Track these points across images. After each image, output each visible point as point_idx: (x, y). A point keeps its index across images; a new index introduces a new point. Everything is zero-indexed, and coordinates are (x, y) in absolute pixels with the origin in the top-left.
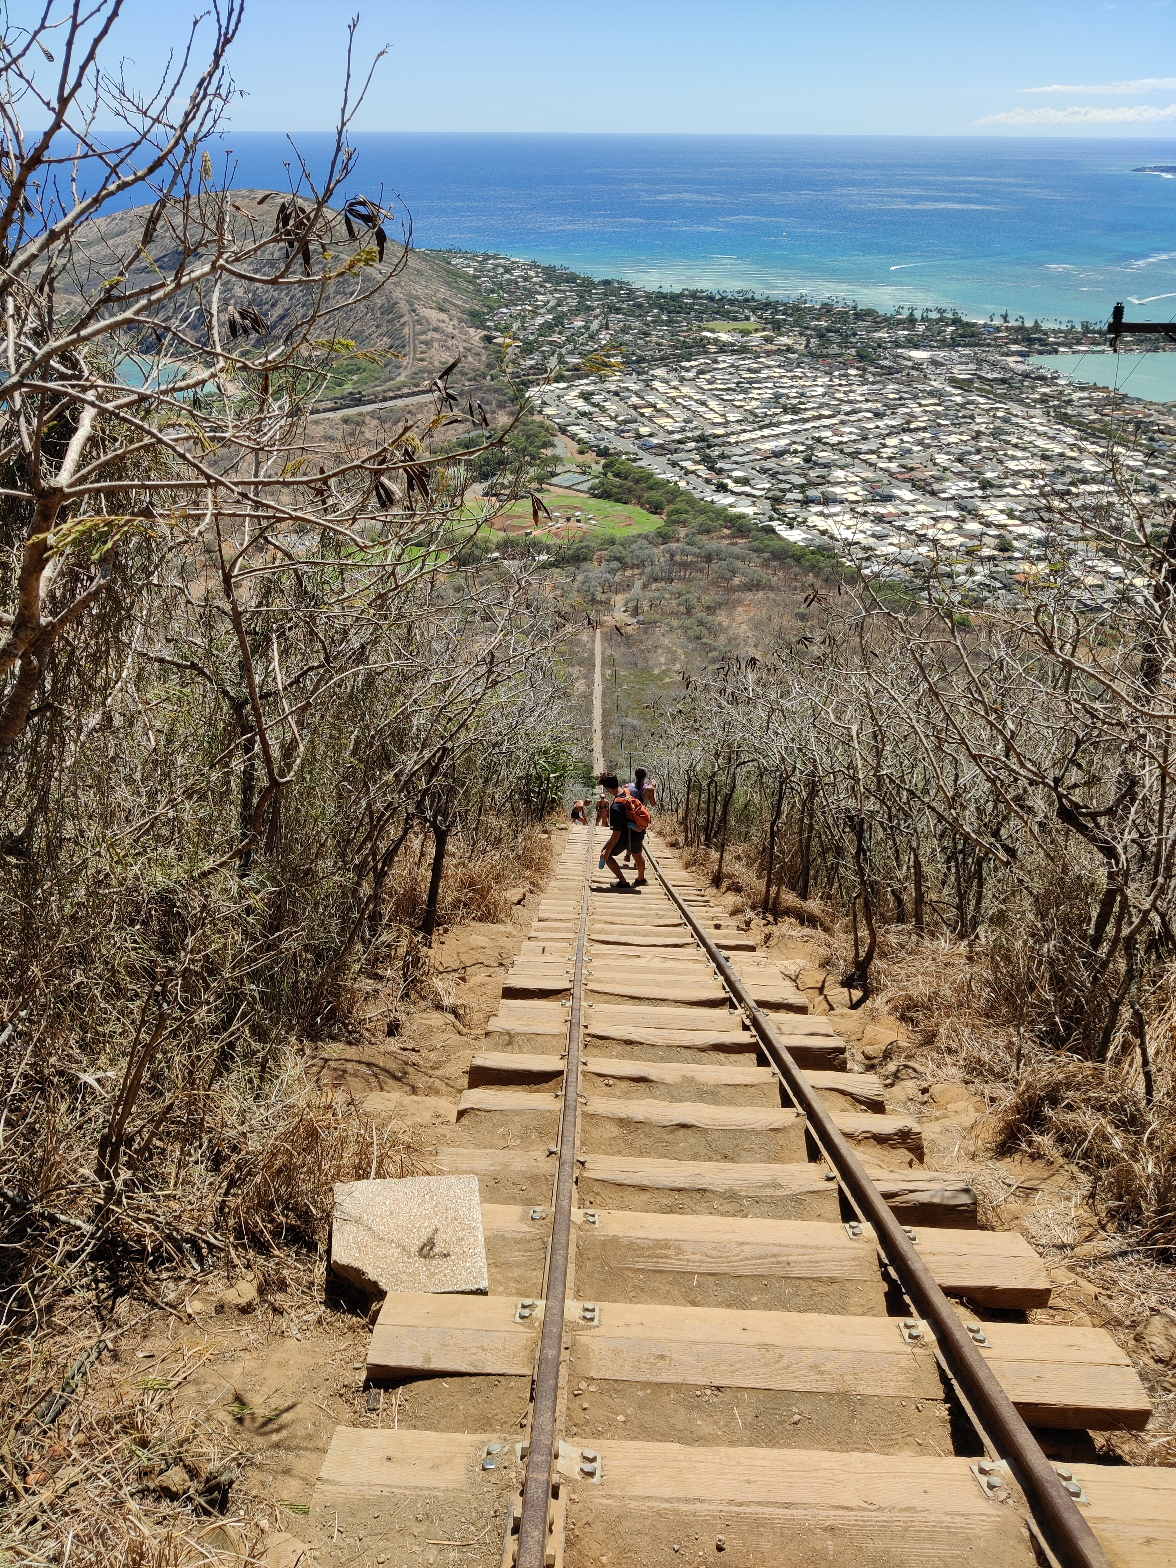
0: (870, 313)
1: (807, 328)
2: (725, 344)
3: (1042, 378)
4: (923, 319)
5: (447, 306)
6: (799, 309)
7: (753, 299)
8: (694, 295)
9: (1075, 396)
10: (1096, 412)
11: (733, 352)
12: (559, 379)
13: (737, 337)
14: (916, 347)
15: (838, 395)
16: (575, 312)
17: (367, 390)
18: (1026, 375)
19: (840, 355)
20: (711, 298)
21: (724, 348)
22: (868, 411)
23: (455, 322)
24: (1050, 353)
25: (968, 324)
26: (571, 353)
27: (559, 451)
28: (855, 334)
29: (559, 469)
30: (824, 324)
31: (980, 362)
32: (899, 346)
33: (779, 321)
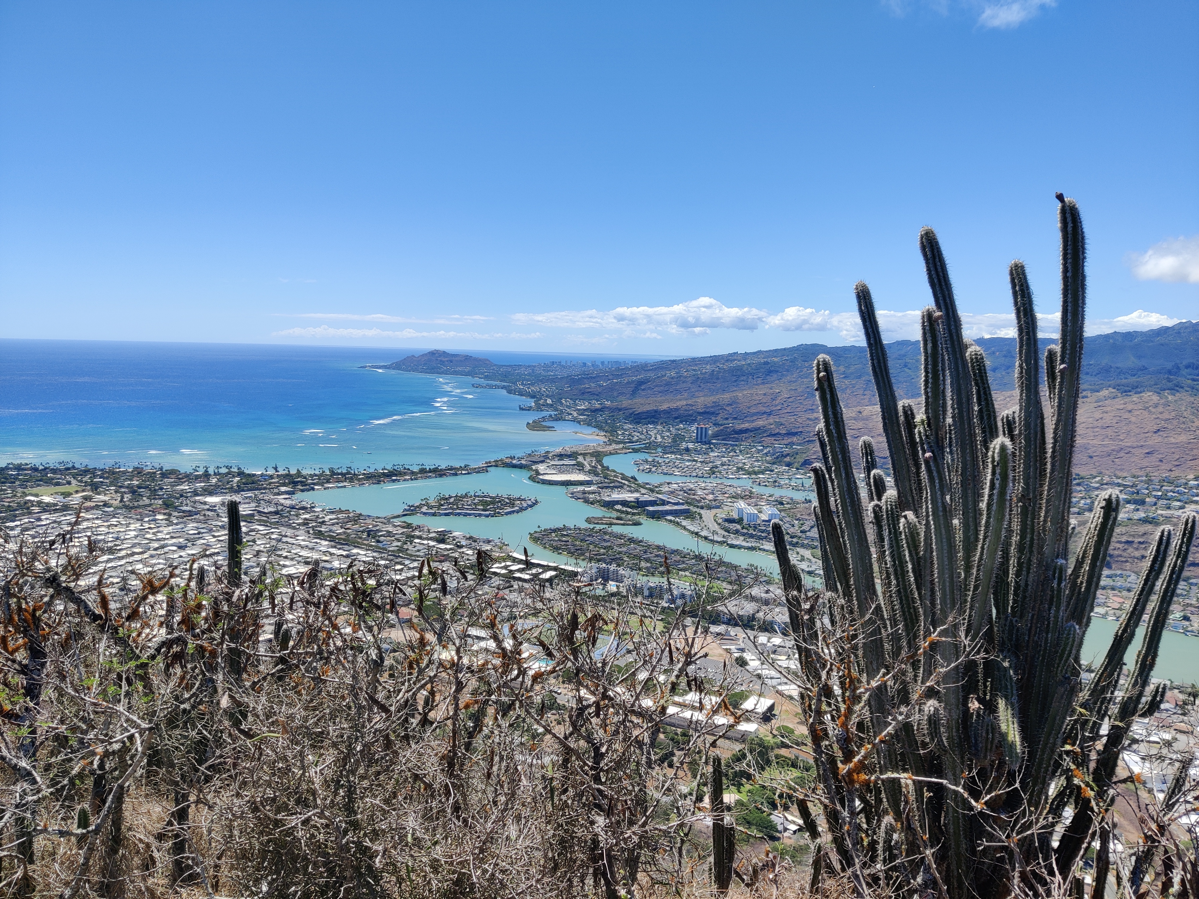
0: (173, 472)
1: (121, 487)
2: (48, 505)
3: (304, 508)
4: (215, 474)
6: (114, 473)
7: (73, 467)
8: (18, 467)
9: (327, 519)
10: (342, 527)
11: (56, 511)
13: (60, 498)
14: (211, 494)
15: (148, 536)
18: (293, 507)
19: (150, 505)
20: (35, 469)
21: (47, 508)
22: (172, 545)
24: (308, 490)
25: (249, 475)
28: (162, 489)
30: (135, 483)
31: (258, 501)
32: (197, 495)
33: (97, 483)
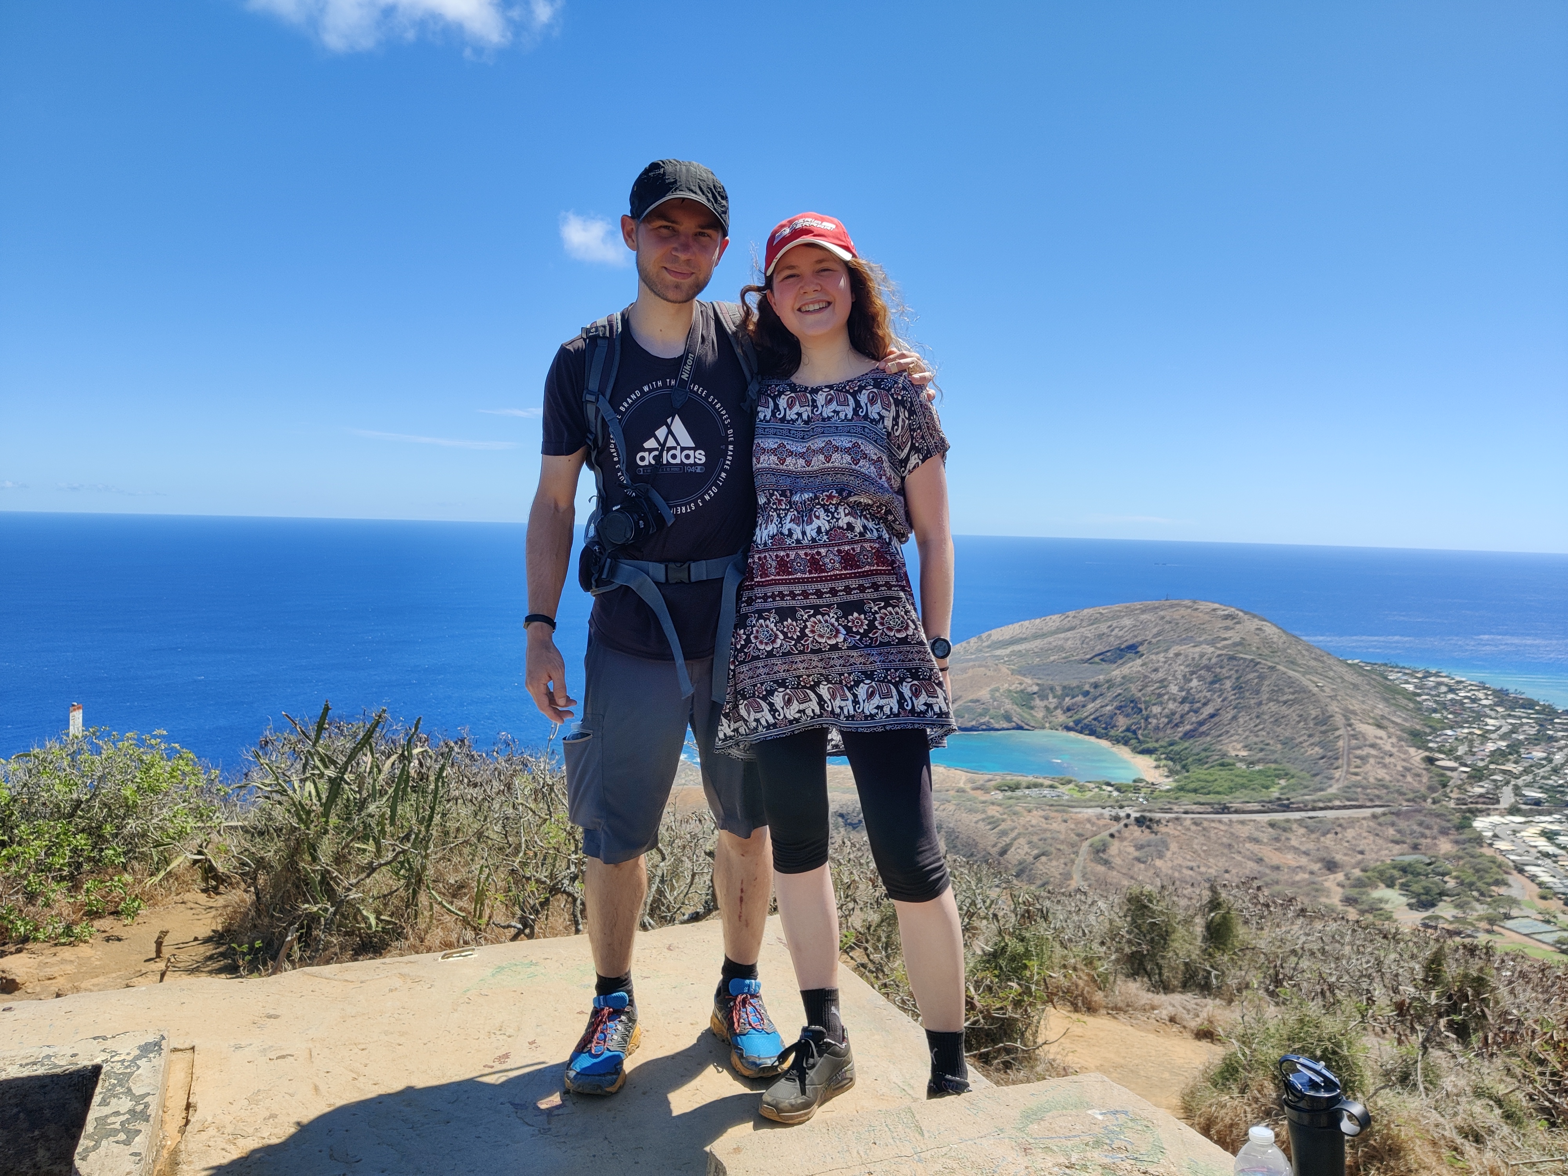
5: (1385, 723)
12: (1513, 811)
16: (1535, 741)
17: (1296, 798)
23: (1394, 740)
26: (1528, 785)
27: (1514, 892)
29: (1514, 912)
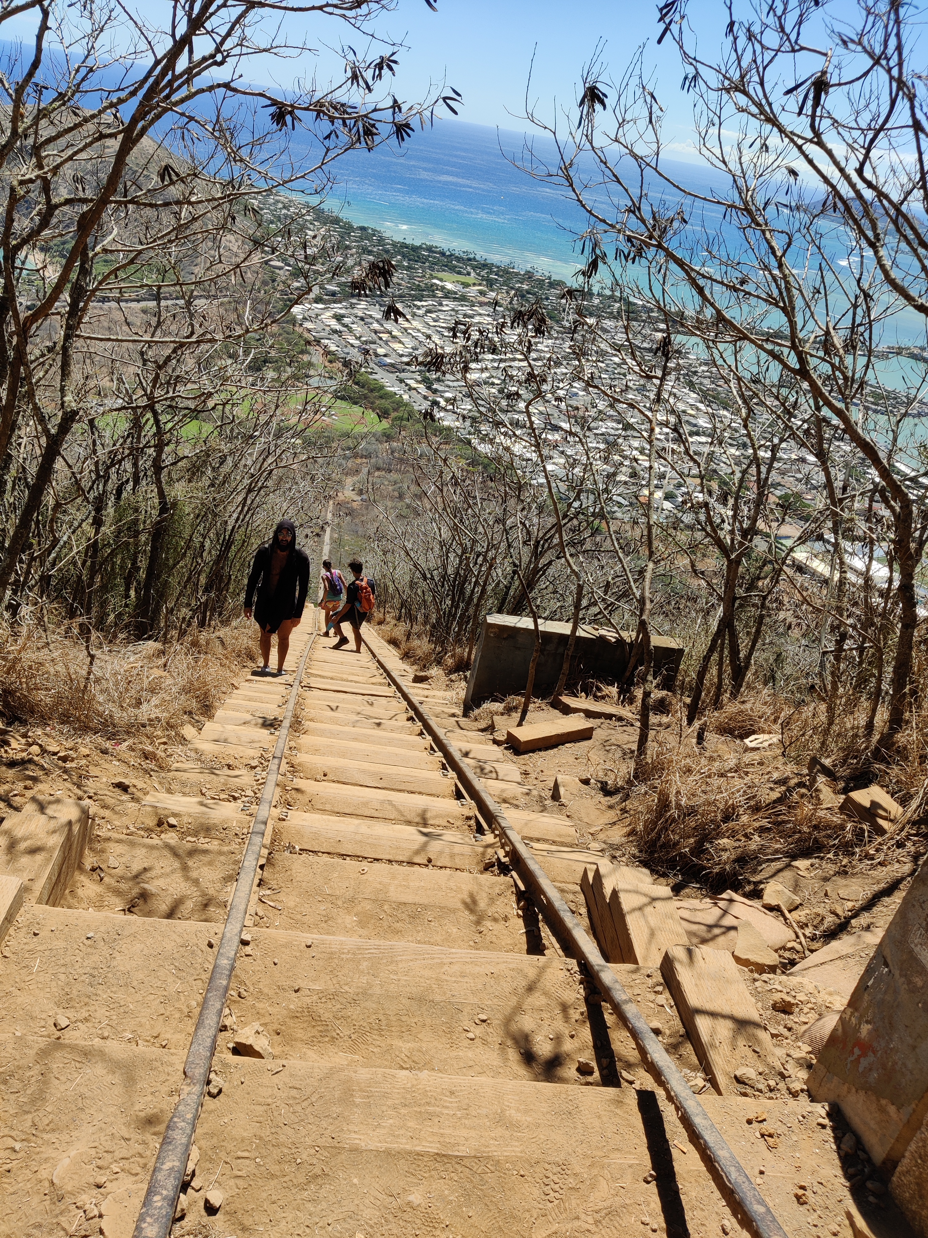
0: (560, 283)
1: (512, 288)
2: (450, 292)
3: (678, 352)
4: (598, 294)
6: (508, 273)
7: (474, 259)
8: (430, 249)
9: (700, 369)
10: (713, 382)
11: (455, 299)
12: (318, 300)
13: (460, 287)
16: (336, 249)
20: (443, 254)
21: (448, 295)
24: (686, 333)
25: (630, 303)
26: (329, 281)
27: (312, 358)
28: (547, 299)
29: (312, 372)
30: (525, 287)
33: (492, 279)
